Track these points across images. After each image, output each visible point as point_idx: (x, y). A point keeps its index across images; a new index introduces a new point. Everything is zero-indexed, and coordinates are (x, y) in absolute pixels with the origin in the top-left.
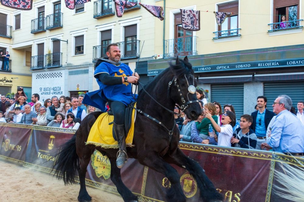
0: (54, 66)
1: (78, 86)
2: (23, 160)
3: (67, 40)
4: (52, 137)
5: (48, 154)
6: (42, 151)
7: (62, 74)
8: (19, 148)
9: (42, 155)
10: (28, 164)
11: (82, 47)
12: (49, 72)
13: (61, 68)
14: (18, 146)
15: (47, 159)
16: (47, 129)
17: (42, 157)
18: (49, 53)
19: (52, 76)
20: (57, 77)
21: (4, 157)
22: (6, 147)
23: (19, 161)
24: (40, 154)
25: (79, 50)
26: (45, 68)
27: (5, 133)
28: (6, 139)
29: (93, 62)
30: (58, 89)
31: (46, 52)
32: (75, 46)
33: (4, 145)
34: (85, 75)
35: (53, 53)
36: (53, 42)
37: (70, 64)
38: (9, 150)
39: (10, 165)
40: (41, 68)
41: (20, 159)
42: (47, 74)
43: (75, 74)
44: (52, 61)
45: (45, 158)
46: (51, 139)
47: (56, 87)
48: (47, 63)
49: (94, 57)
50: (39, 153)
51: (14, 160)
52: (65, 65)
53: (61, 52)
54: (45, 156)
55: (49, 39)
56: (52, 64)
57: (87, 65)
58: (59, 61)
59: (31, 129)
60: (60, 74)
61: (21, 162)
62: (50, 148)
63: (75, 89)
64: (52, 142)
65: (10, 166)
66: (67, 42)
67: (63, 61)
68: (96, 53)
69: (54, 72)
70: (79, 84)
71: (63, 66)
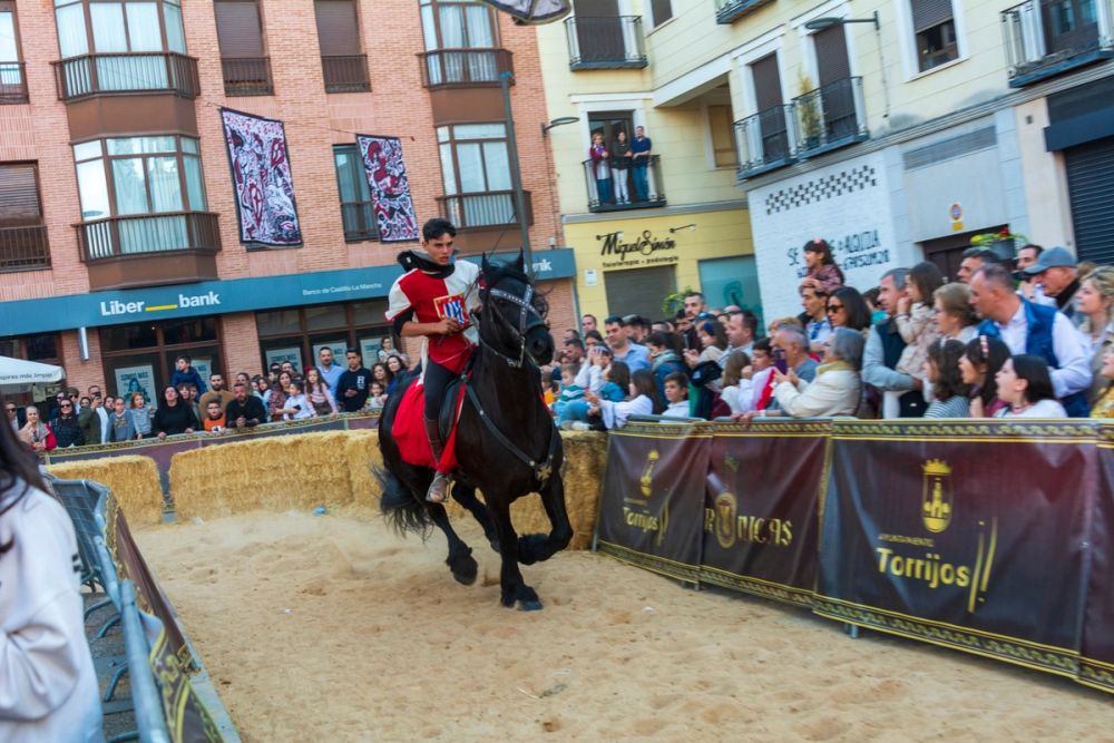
0: (836, 145)
1: (956, 211)
2: (811, 589)
3: (876, 13)
4: (935, 468)
5: (929, 556)
6: (895, 538)
7: (872, 172)
8: (783, 531)
9: (897, 559)
10: (835, 605)
11: (945, 31)
12: (815, 177)
13: (866, 145)
14: (778, 521)
15: (928, 577)
16: (903, 433)
17: (898, 567)
18: (805, 88)
19: (834, 188)
20: (856, 188)
21: (723, 575)
22: (721, 530)
23: (791, 593)
24: (890, 557)
25: (936, 43)
26: (796, 161)
27: (711, 468)
28: (717, 494)
29: (1012, 85)
30: (866, 241)
31: (790, 90)
32: (916, 27)
33: (714, 523)
34: (981, 158)
35: (823, 87)
36: (815, 35)
37: (905, 118)
38: (739, 543)
39: (756, 609)
40: (780, 162)
41: (799, 583)
42: (811, 184)
43: (934, 160)
44: (822, 122)
45: (918, 575)
46: (932, 478)
47: (858, 232)
48: (803, 136)
49: (1015, 62)
50: (884, 552)
51: (768, 587)
52: (882, 128)
53: (855, 71)
54: (914, 566)
55: (796, 28)
56: (823, 135)
57: (986, 107)
58: (853, 115)
59: (824, 439)
60: (866, 174)
61: (802, 595)
62: (935, 525)
63: (943, 228)
64: (937, 493)
65: (759, 617)
66: (875, 20)
67: (872, 113)
68: (1020, 39)
69: (836, 170)
70: (959, 203)
71: (873, 136)
